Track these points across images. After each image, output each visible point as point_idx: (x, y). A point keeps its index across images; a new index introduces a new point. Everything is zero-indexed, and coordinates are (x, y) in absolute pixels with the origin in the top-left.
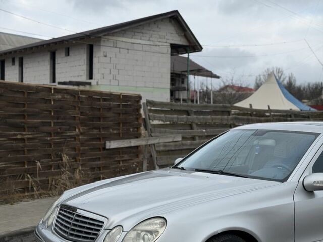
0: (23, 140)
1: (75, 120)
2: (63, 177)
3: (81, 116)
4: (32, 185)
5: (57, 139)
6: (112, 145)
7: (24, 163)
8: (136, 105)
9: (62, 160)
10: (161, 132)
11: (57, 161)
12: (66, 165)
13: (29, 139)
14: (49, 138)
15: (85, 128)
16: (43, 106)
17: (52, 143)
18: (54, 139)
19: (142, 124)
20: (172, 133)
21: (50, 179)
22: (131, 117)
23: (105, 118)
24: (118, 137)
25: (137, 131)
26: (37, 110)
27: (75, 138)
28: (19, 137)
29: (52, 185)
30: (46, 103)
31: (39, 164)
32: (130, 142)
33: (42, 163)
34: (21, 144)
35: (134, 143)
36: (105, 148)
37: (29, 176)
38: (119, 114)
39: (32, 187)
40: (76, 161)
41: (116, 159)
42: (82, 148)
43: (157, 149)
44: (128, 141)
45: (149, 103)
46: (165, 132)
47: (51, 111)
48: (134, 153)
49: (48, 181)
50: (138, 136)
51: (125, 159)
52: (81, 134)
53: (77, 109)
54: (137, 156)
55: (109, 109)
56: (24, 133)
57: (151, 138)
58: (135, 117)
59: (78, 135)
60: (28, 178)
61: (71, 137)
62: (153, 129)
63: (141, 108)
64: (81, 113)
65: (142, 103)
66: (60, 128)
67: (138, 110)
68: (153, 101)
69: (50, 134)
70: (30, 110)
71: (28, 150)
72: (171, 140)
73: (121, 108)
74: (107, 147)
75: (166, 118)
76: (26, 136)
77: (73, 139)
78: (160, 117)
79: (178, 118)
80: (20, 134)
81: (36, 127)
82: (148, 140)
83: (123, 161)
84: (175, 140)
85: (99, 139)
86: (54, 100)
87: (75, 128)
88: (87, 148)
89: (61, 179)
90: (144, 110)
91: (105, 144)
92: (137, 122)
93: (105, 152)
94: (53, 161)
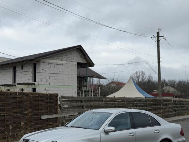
0: (4, 116)
1: (27, 106)
2: (22, 132)
3: (30, 104)
4: (7, 136)
5: (19, 115)
6: (44, 117)
7: (4, 126)
8: (56, 98)
9: (21, 125)
10: (67, 111)
11: (18, 125)
12: (23, 127)
13: (7, 115)
14: (15, 115)
15: (32, 110)
16: (13, 101)
17: (17, 117)
18: (17, 115)
19: (59, 107)
20: (73, 111)
21: (16, 133)
22: (53, 104)
23: (41, 105)
24: (47, 114)
25: (56, 110)
26: (10, 103)
27: (27, 115)
28: (2, 115)
29: (16, 136)
30: (14, 99)
31: (11, 127)
32: (53, 116)
33: (12, 126)
34: (3, 118)
35: (54, 116)
36: (41, 119)
37: (6, 132)
38: (48, 103)
39: (8, 137)
40: (27, 125)
41: (46, 124)
42: (30, 119)
43: (65, 119)
44: (52, 115)
45: (62, 97)
46: (70, 111)
47: (16, 103)
48: (54, 121)
49: (15, 134)
50: (56, 113)
51: (50, 124)
52: (30, 112)
53: (28, 101)
54: (56, 122)
55: (43, 101)
56: (5, 113)
57: (63, 113)
58: (55, 104)
59: (28, 113)
60: (6, 133)
61: (25, 114)
62: (64, 109)
63: (58, 100)
64: (30, 103)
65: (58, 98)
66: (20, 110)
67: (57, 101)
68: (64, 96)
69: (16, 113)
70: (7, 102)
71: (6, 120)
72: (72, 115)
73: (48, 100)
74: (42, 119)
75: (70, 104)
76: (6, 114)
77: (26, 115)
78: (67, 104)
79: (76, 104)
80: (3, 113)
81: (10, 110)
82: (61, 115)
83: (49, 125)
84: (74, 114)
85: (38, 115)
86: (18, 98)
87: (27, 110)
88: (32, 119)
89: (20, 133)
90: (60, 101)
91: (41, 117)
92: (56, 107)
93: (41, 121)
94: (17, 125)
